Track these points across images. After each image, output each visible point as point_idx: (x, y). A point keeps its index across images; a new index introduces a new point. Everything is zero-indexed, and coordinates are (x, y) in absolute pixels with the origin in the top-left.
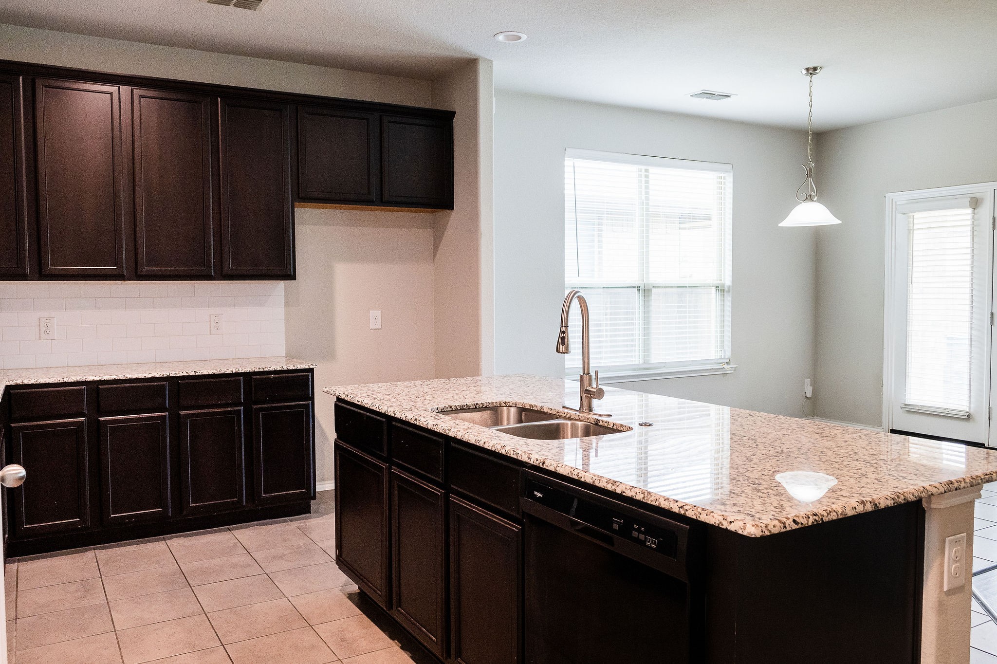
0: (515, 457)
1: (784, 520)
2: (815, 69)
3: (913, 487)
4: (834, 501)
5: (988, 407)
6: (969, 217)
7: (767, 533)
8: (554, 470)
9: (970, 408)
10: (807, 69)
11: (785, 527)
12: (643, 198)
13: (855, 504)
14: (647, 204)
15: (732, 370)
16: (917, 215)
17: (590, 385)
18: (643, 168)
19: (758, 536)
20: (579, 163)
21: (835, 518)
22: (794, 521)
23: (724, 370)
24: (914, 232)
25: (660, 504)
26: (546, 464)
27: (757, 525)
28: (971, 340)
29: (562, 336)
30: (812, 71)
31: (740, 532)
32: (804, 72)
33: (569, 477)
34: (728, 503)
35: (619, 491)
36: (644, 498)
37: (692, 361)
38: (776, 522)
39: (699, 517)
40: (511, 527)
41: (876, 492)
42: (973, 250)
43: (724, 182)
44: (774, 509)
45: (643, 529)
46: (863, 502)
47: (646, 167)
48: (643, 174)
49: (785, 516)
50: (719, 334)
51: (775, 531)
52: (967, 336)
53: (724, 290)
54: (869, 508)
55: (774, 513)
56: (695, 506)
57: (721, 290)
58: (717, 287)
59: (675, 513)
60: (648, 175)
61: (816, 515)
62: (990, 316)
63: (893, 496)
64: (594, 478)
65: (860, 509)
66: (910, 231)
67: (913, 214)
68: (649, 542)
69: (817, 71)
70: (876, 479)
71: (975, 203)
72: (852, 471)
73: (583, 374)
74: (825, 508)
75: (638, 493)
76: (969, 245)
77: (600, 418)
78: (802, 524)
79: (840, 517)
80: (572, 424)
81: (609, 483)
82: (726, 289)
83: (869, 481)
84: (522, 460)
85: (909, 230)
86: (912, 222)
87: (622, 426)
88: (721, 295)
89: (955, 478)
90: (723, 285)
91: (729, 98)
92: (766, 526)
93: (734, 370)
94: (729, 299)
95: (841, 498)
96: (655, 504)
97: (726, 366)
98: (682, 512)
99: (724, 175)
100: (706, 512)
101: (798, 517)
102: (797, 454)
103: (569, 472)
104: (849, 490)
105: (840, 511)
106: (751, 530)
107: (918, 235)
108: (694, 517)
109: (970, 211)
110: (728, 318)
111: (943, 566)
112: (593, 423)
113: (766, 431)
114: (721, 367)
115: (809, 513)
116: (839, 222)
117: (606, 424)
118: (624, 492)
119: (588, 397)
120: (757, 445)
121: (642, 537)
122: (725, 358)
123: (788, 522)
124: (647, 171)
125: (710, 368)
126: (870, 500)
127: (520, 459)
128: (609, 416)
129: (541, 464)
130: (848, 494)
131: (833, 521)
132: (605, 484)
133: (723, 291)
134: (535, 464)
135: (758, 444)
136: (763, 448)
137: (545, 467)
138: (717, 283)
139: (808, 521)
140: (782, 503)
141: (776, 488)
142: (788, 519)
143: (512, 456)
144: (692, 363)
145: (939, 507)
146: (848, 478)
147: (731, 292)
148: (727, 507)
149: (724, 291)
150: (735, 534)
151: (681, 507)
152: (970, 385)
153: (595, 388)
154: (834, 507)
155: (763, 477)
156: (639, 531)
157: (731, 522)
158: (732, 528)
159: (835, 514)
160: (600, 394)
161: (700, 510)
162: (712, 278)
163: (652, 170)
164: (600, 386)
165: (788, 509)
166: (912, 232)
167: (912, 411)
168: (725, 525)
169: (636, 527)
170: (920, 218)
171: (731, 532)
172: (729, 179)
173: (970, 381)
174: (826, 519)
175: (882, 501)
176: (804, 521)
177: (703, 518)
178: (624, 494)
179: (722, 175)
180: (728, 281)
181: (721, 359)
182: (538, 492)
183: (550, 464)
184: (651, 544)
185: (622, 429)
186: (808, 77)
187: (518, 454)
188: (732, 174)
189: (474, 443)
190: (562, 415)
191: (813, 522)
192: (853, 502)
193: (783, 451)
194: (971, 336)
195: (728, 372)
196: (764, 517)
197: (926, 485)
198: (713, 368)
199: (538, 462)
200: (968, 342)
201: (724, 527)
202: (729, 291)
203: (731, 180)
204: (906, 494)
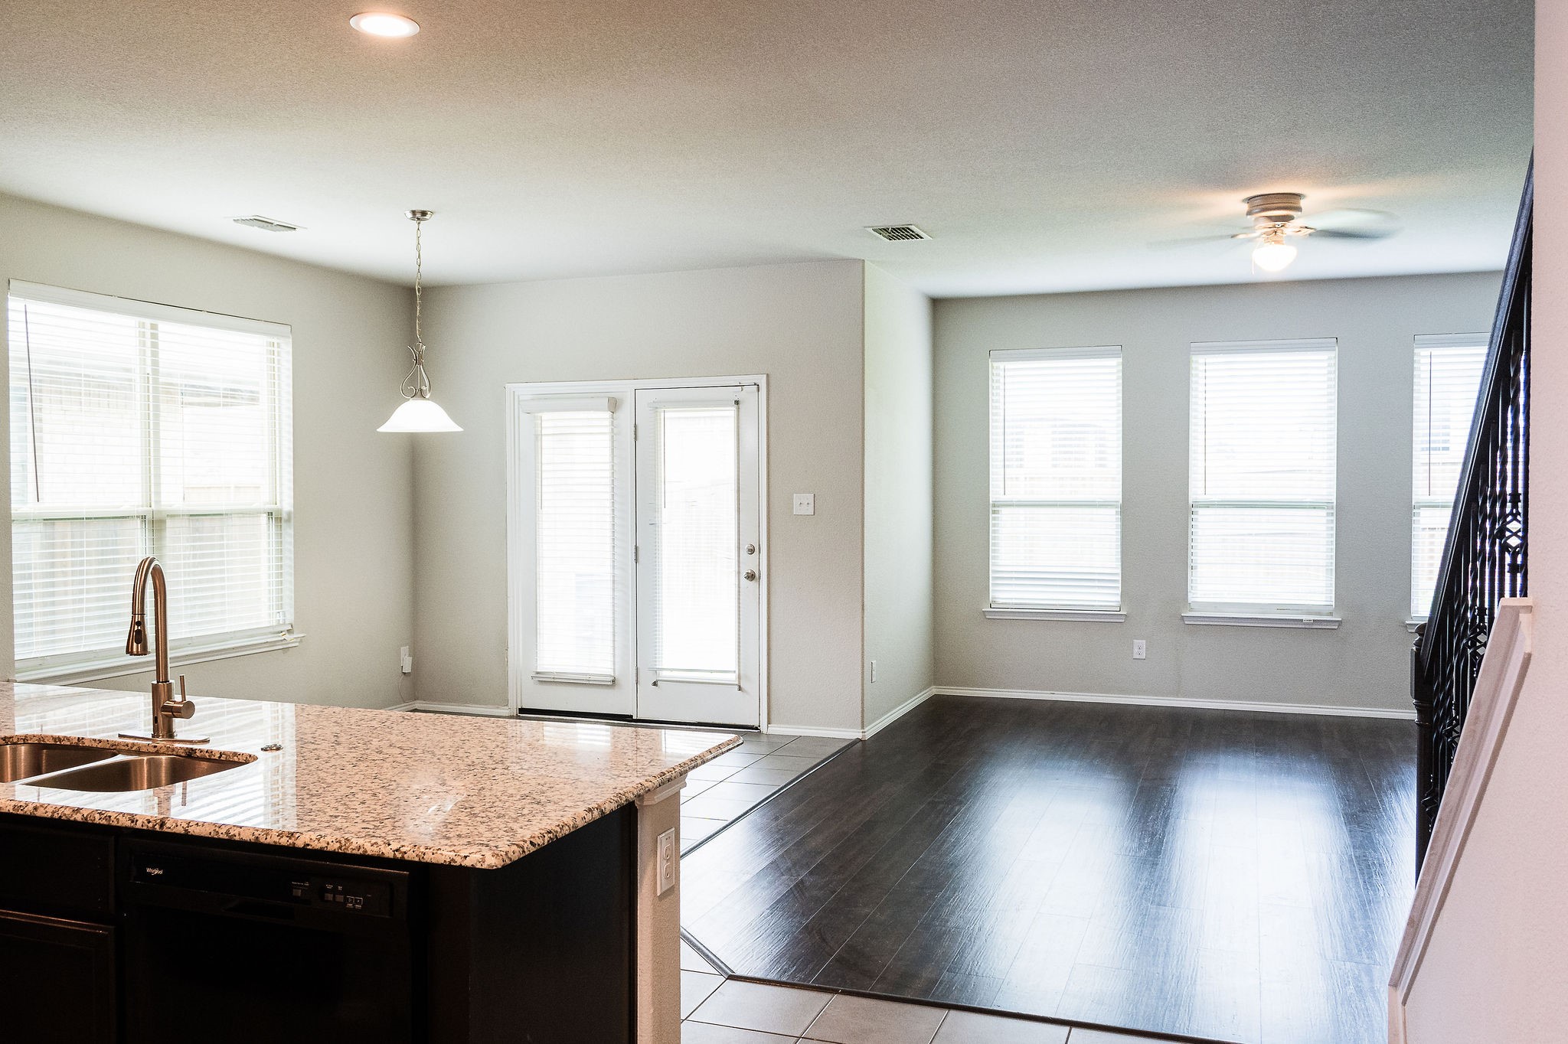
0: (104, 822)
1: (522, 843)
2: (424, 213)
3: (630, 785)
4: (562, 813)
5: (635, 668)
6: (608, 423)
7: (508, 862)
8: (183, 832)
9: (614, 671)
10: (414, 212)
11: (524, 852)
12: (149, 370)
13: (584, 814)
14: (156, 381)
15: (296, 642)
16: (545, 416)
17: (169, 698)
18: (148, 322)
19: (500, 867)
20: (34, 306)
21: (567, 833)
22: (531, 843)
23: (284, 642)
24: (543, 437)
25: (366, 852)
26: (168, 825)
27: (498, 855)
28: (614, 581)
29: (136, 629)
30: (420, 215)
31: (479, 866)
32: (410, 215)
33: (213, 838)
34: (451, 835)
35: (300, 844)
36: (340, 848)
37: (234, 632)
38: (515, 848)
39: (423, 858)
40: (93, 931)
41: (599, 797)
42: (613, 466)
43: (278, 352)
44: (506, 834)
45: (340, 888)
46: (590, 810)
47: (154, 322)
48: (148, 332)
49: (521, 839)
50: (274, 588)
51: (515, 857)
52: (609, 578)
53: (281, 518)
54: (596, 814)
55: (508, 838)
56: (415, 846)
57: (276, 518)
58: (270, 514)
59: (388, 859)
60: (157, 334)
61: (550, 832)
62: (634, 551)
63: (615, 799)
64: (256, 833)
65: (589, 817)
66: (538, 437)
67: (540, 414)
68: (351, 903)
69: (427, 217)
70: (592, 782)
71: (614, 405)
72: (562, 776)
73: (158, 682)
74: (557, 823)
75: (330, 843)
76: (608, 459)
77: (195, 747)
78: (539, 845)
79: (572, 830)
80: (149, 761)
81: (282, 837)
82: (284, 516)
83: (586, 786)
84: (119, 825)
85: (536, 436)
86: (539, 426)
87: (235, 754)
88: (277, 526)
89: (667, 769)
90: (280, 511)
91: (293, 231)
92: (506, 854)
93: (299, 642)
94: (289, 532)
95: (566, 809)
96: (359, 853)
97: (288, 637)
98: (399, 856)
99: (279, 341)
100: (431, 850)
101: (534, 837)
102: (492, 764)
103: (211, 830)
104: (570, 798)
105: (572, 824)
106: (491, 862)
107: (546, 443)
108: (417, 859)
109: (608, 414)
110: (289, 562)
111: (656, 869)
112: (183, 755)
113: (438, 739)
114: (280, 639)
115: (543, 832)
116: (460, 429)
117: (207, 755)
118: (308, 845)
119: (166, 716)
120: (439, 759)
121: (340, 898)
122: (284, 624)
123: (526, 846)
124: (154, 327)
125: (263, 641)
126: (596, 806)
127: (115, 823)
128: (206, 741)
129: (157, 827)
130: (572, 804)
131: (566, 835)
132: (276, 839)
133: (279, 519)
134: (145, 828)
135: (439, 757)
136: (447, 762)
137: (165, 829)
138: (271, 507)
139: (544, 840)
140: (510, 825)
141: (493, 809)
142: (525, 841)
143: (97, 821)
144: (233, 635)
145: (650, 803)
146: (562, 785)
147: (292, 521)
148: (453, 840)
149: (281, 521)
150: (472, 870)
151: (397, 850)
152: (614, 641)
153: (179, 703)
154: (565, 819)
155: (470, 798)
156: (334, 891)
157: (466, 857)
158: (467, 863)
159: (567, 828)
160: (187, 710)
161: (422, 849)
162: (262, 500)
163: (163, 326)
164: (188, 698)
165: (520, 831)
166: (540, 437)
167: (546, 680)
168: (459, 861)
169: (329, 887)
170: (550, 421)
171: (466, 868)
172: (286, 350)
173: (614, 635)
174: (560, 835)
175: (606, 806)
176: (540, 841)
177: (429, 858)
178: (309, 847)
179: (275, 340)
180: (287, 504)
181: (279, 625)
182: (153, 868)
183: (174, 825)
184: (353, 905)
185: (236, 759)
186: (415, 223)
187: (110, 817)
188: (291, 340)
189: (11, 811)
190: (123, 748)
191: (548, 841)
192: (581, 811)
193: (473, 762)
194: (614, 576)
195: (290, 645)
196: (500, 844)
197: (642, 781)
198: (269, 640)
199: (150, 825)
200: (610, 585)
201: (458, 864)
202: (288, 520)
203: (290, 349)
204: (627, 795)
